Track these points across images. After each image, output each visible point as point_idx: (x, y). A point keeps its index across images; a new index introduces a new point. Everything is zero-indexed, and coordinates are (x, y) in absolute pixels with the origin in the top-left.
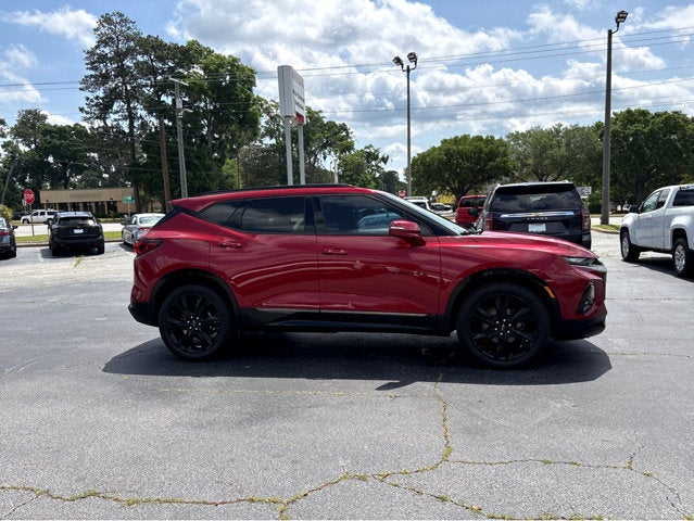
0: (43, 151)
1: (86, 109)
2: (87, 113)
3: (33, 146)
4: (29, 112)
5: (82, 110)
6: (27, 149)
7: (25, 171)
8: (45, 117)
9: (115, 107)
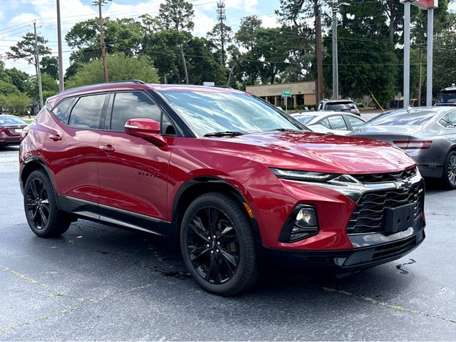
0: (257, 51)
1: (281, 11)
2: (281, 15)
3: (250, 48)
4: (249, 19)
5: (277, 12)
6: (246, 51)
7: (242, 69)
8: (260, 22)
9: (303, 7)
